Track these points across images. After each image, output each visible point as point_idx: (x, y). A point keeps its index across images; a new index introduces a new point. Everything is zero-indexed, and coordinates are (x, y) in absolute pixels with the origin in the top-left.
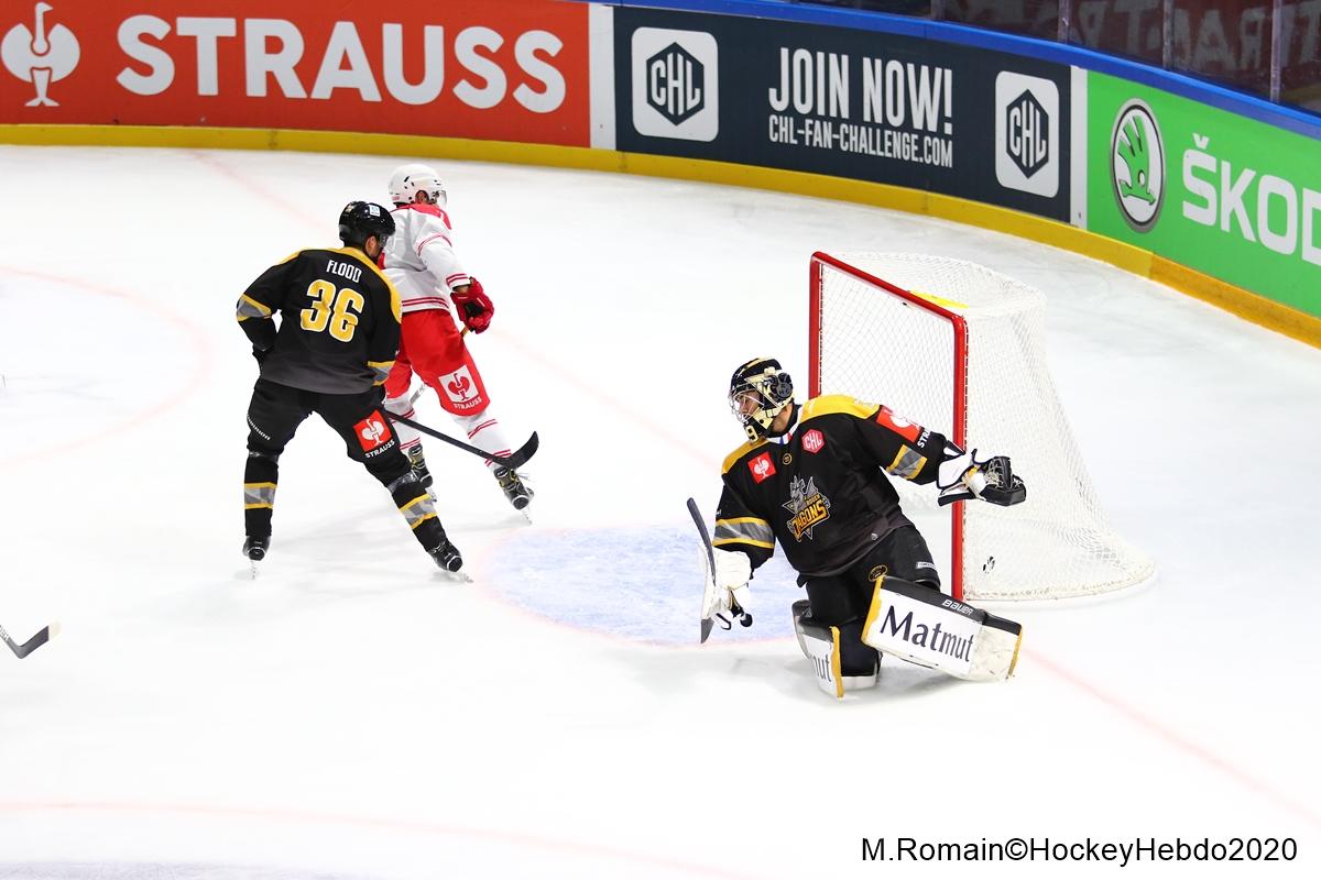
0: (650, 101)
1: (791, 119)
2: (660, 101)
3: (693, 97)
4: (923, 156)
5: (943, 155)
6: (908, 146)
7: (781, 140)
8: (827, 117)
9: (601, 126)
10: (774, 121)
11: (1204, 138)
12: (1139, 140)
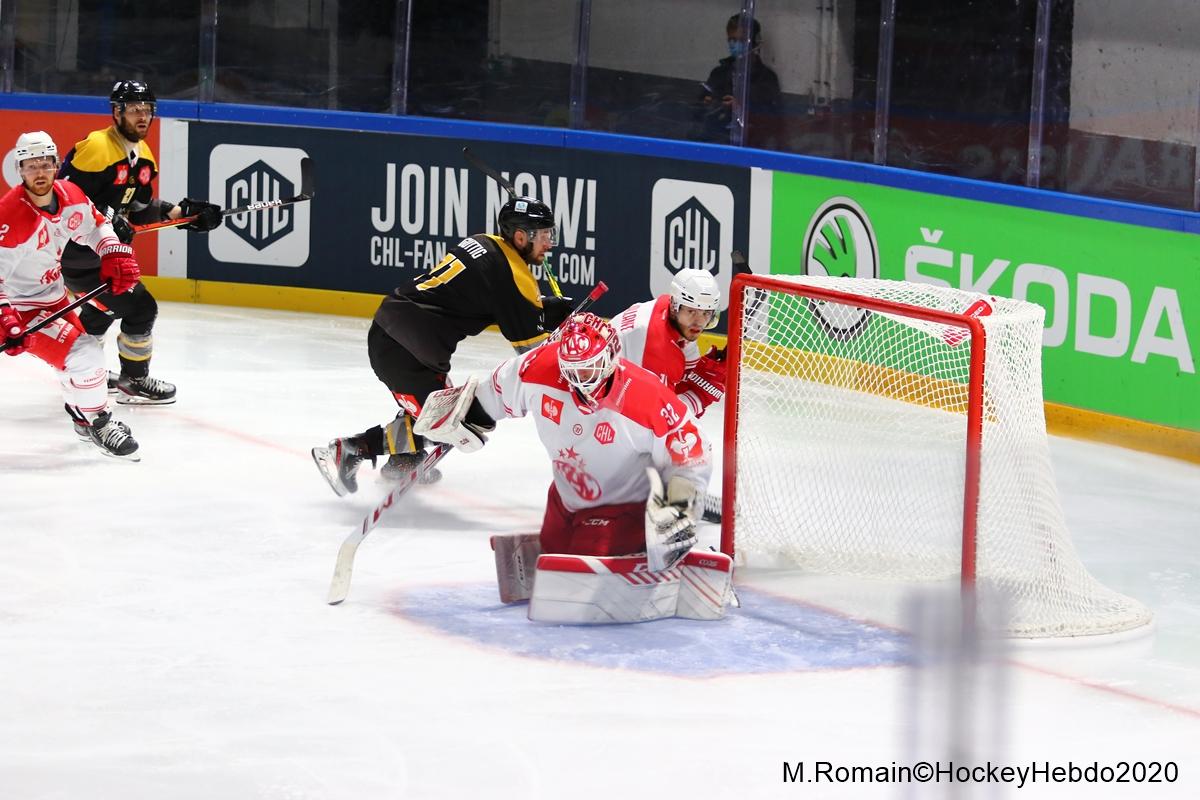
0: (229, 224)
1: (397, 240)
2: (241, 224)
3: (281, 219)
4: (558, 275)
5: (585, 273)
7: (385, 263)
8: (441, 237)
9: (171, 253)
10: (376, 243)
11: (936, 232)
12: (843, 242)
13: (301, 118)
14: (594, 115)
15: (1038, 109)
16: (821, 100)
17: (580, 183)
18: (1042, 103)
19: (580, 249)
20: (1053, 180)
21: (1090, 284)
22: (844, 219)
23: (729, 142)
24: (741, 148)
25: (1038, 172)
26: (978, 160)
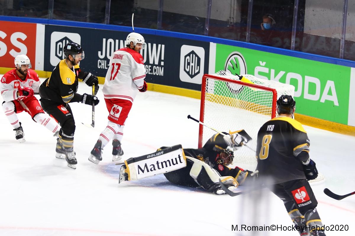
0: (56, 55)
1: (106, 61)
2: (60, 55)
4: (153, 72)
5: (161, 72)
6: (147, 69)
7: (102, 68)
9: (39, 63)
10: (99, 62)
11: (264, 62)
12: (236, 65)
13: (78, 25)
14: (164, 26)
15: (295, 27)
16: (231, 23)
17: (160, 45)
18: (296, 26)
19: (159, 65)
20: (298, 48)
21: (309, 79)
22: (237, 58)
23: (203, 35)
24: (207, 37)
25: (294, 46)
26: (277, 42)
